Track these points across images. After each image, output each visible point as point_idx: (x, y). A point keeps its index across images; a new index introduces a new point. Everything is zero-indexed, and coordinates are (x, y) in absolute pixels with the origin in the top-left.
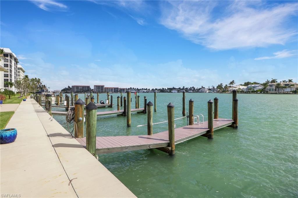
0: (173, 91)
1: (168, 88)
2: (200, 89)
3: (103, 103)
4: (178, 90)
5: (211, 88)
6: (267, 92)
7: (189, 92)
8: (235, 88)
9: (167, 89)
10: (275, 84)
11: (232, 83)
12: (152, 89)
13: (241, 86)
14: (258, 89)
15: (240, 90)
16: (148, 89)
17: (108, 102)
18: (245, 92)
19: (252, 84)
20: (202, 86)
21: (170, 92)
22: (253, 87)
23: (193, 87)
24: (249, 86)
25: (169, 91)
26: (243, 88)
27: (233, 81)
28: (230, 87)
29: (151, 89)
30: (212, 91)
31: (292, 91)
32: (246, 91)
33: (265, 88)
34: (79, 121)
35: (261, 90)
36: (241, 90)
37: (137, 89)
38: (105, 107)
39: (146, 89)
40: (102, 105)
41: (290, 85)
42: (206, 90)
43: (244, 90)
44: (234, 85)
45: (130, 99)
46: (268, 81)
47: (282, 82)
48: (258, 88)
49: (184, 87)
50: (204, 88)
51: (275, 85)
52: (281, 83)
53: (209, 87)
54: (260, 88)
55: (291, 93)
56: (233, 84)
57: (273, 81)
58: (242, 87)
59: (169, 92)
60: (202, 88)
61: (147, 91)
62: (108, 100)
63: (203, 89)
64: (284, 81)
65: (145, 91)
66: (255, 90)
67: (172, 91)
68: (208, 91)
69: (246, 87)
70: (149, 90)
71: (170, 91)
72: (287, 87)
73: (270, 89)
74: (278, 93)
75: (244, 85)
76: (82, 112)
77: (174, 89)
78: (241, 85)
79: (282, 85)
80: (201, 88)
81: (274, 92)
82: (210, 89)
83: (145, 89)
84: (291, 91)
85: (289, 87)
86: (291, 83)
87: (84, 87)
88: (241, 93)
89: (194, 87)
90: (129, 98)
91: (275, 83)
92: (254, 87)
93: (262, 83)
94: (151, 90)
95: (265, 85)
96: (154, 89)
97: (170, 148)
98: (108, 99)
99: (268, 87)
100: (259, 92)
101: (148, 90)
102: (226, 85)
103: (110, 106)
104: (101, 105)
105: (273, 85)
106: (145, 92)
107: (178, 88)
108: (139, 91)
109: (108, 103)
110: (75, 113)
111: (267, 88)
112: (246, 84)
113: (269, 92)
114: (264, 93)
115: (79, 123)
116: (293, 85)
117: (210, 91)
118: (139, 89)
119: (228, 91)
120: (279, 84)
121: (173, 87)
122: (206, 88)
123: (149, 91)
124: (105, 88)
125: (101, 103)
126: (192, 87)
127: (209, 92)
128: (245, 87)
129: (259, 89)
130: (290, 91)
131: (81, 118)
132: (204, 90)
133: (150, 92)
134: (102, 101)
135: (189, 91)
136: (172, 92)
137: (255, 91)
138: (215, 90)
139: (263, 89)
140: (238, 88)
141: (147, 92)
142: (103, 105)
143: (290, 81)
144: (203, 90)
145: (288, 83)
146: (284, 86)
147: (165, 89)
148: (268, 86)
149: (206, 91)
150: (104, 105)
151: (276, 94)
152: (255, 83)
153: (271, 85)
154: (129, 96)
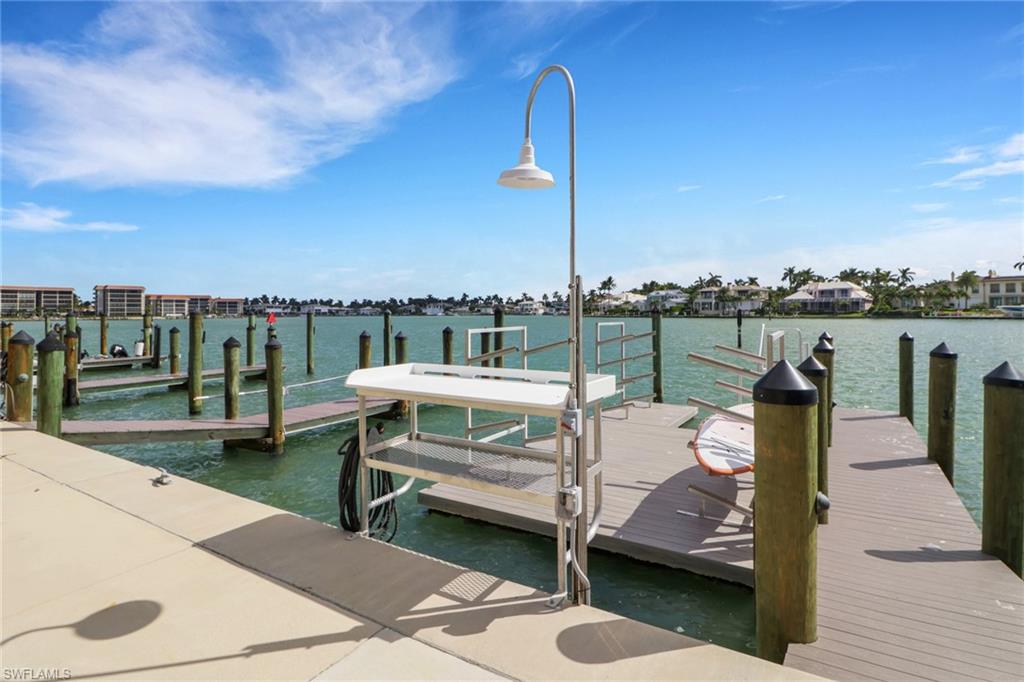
0: (429, 310)
1: (410, 299)
2: (518, 301)
3: (123, 353)
4: (447, 305)
5: (551, 299)
6: (697, 312)
7: (482, 314)
8: (617, 299)
9: (406, 302)
10: (716, 289)
11: (607, 284)
12: (352, 303)
13: (631, 295)
14: (674, 305)
15: (627, 306)
16: (333, 303)
17: (145, 349)
18: (642, 313)
19: (662, 288)
20: (525, 295)
21: (418, 313)
22: (662, 297)
23: (496, 297)
24: (653, 294)
25: (413, 310)
26: (637, 302)
27: (610, 279)
28: (602, 296)
29: (346, 303)
30: (554, 310)
31: (755, 310)
32: (644, 309)
33: (691, 301)
34: (19, 381)
35: (683, 306)
36: (631, 308)
37: (293, 301)
38: (131, 365)
39: (329, 303)
40: (117, 359)
41: (749, 293)
42: (535, 306)
43: (639, 307)
44: (614, 292)
45: (199, 336)
46: (701, 281)
47: (734, 283)
48: (674, 300)
49: (465, 296)
50: (532, 299)
51: (715, 292)
52: (731, 287)
53: (545, 297)
54: (679, 300)
55: (753, 314)
56: (609, 289)
57: (714, 281)
58: (633, 298)
59: (414, 314)
60: (522, 300)
61: (330, 311)
62: (142, 345)
63: (525, 302)
64: (737, 282)
65: (325, 309)
66: (668, 306)
67: (424, 311)
68: (541, 311)
69: (645, 298)
70: (340, 304)
71: (416, 309)
72: (744, 298)
73: (704, 304)
74: (721, 315)
75: (641, 292)
76: (29, 362)
77: (431, 301)
78: (635, 291)
79: (732, 293)
80: (520, 298)
81: (712, 312)
82: (548, 305)
83: (325, 300)
84: (752, 311)
85: (749, 298)
86: (754, 287)
87: (46, 292)
88: (631, 316)
89: (499, 296)
90: (197, 331)
91: (717, 286)
92: (665, 298)
93: (686, 286)
94: (348, 307)
95: (692, 291)
96: (361, 302)
97: (270, 440)
98: (144, 341)
99: (700, 299)
100: (677, 313)
101: (336, 305)
102: (592, 292)
103: (153, 364)
104: (113, 362)
105: (711, 292)
106: (324, 314)
107: (446, 299)
108: (299, 309)
109: (144, 354)
110: (9, 364)
111: (696, 301)
112: (649, 288)
113: (701, 311)
114: (689, 316)
115: (18, 386)
116: (757, 293)
117: (548, 310)
118: (299, 300)
119: (598, 310)
120: (724, 291)
121: (430, 296)
122: (536, 300)
123: (337, 311)
124: (147, 297)
125: (114, 355)
126: (492, 295)
127: (545, 314)
128: (642, 298)
129: (677, 304)
130: (749, 308)
131: (25, 376)
132: (529, 307)
133: (343, 313)
134: (117, 348)
135: (483, 311)
136: (425, 314)
137: (666, 311)
138: (561, 305)
139: (686, 305)
140: (624, 299)
141: (331, 313)
142: (122, 359)
143: (753, 281)
144: (525, 307)
145: (747, 287)
146: (737, 295)
147: (401, 301)
148: (699, 296)
149: (536, 309)
150: (125, 359)
151: (717, 317)
152: (671, 286)
153: (706, 292)
154: (196, 325)
